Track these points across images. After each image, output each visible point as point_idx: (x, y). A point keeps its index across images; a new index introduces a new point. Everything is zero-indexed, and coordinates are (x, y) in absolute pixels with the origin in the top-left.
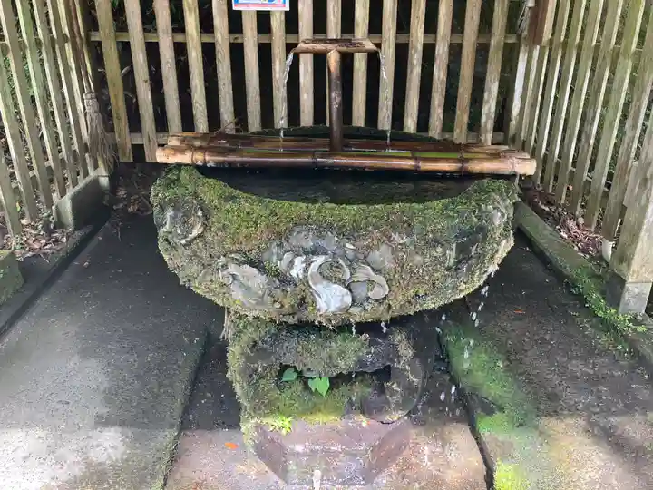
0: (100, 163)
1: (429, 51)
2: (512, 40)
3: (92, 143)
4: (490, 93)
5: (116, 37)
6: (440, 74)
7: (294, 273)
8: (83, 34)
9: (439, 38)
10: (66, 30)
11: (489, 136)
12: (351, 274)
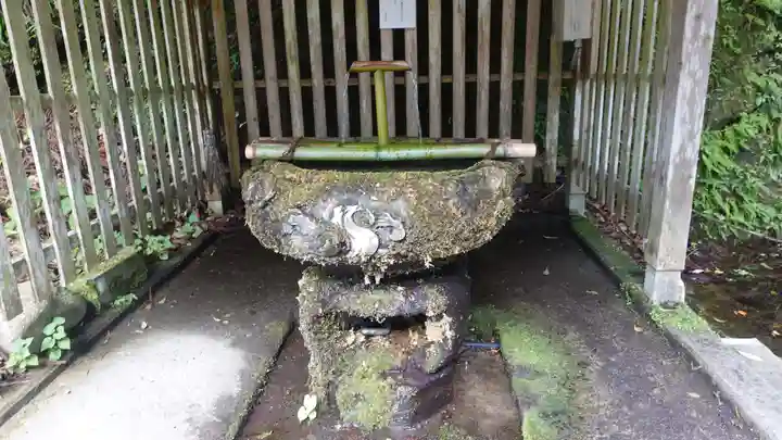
0: (215, 187)
1: (495, 88)
2: (568, 76)
3: (208, 170)
4: (552, 123)
5: (233, 85)
6: (505, 105)
7: (334, 221)
8: (206, 83)
9: (503, 77)
10: (193, 81)
11: (554, 161)
12: (376, 219)
